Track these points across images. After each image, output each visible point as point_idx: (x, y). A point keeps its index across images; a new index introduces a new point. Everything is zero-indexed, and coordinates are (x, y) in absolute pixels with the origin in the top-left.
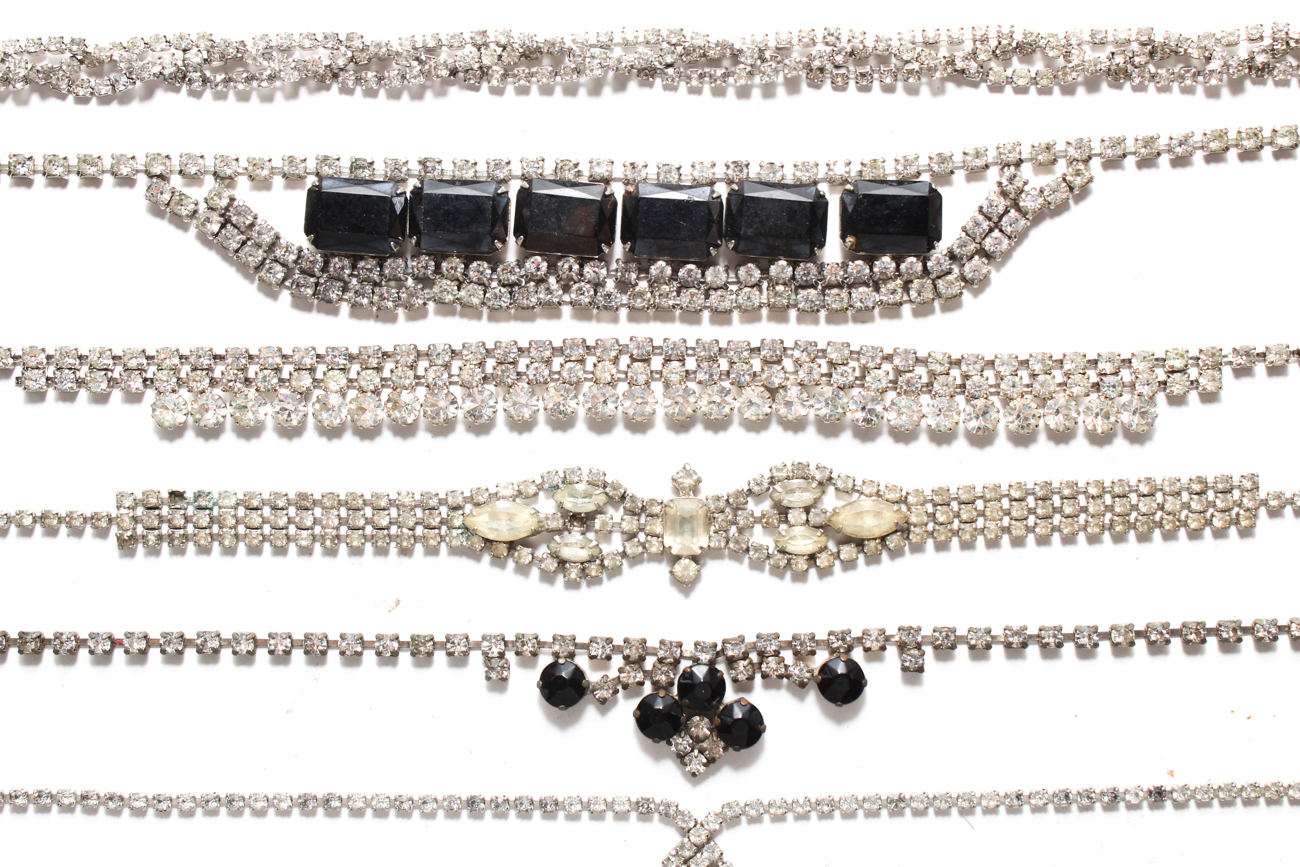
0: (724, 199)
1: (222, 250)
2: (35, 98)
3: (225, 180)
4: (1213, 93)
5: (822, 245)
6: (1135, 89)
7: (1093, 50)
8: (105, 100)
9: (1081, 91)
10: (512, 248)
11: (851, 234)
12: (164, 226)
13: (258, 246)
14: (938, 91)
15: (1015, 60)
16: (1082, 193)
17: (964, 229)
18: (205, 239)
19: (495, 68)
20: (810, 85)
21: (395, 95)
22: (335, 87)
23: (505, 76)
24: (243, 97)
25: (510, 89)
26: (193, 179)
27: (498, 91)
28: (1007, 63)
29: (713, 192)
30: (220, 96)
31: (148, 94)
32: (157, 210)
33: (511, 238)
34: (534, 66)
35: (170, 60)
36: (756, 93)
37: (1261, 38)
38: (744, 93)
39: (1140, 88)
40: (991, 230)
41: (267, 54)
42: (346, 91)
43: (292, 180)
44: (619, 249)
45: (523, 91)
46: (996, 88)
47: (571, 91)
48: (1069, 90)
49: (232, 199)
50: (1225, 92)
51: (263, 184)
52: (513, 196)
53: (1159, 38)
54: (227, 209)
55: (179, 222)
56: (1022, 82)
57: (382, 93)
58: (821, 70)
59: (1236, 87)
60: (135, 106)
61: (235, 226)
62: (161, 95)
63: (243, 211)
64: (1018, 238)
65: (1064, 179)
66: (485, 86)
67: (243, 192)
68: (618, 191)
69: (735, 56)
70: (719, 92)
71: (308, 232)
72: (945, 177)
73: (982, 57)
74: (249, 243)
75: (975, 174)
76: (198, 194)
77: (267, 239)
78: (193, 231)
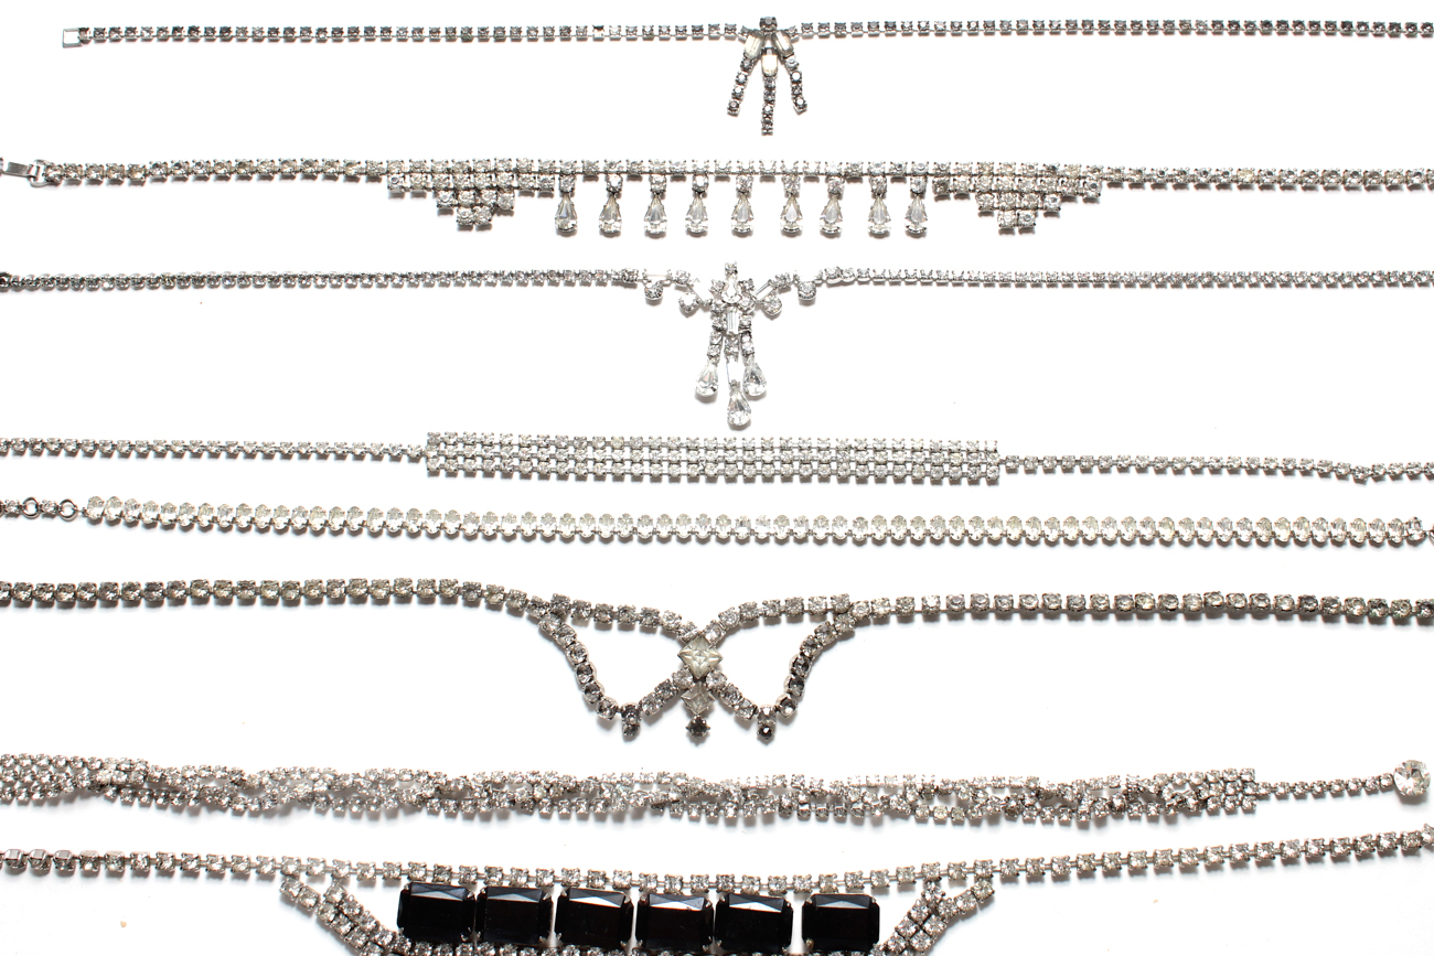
0: (714, 907)
1: (336, 933)
2: (204, 811)
3: (340, 881)
4: (1083, 826)
5: (788, 943)
6: (1026, 821)
7: (994, 792)
8: (254, 814)
9: (985, 824)
10: (553, 940)
11: (811, 938)
12: (293, 915)
13: (362, 931)
14: (877, 823)
15: (936, 799)
16: (987, 900)
17: (897, 930)
18: (324, 924)
19: (544, 800)
20: (781, 816)
21: (469, 817)
22: (424, 811)
23: (552, 805)
24: (356, 816)
25: (555, 815)
26: (318, 878)
27: (546, 817)
28: (930, 800)
29: (706, 902)
30: (339, 815)
31: (286, 811)
32: (287, 899)
33: (553, 933)
34: (573, 797)
35: (302, 790)
36: (740, 823)
37: (1119, 786)
38: (731, 822)
39: (1030, 821)
40: (917, 931)
41: (375, 784)
42: (433, 813)
43: (391, 882)
44: (634, 942)
45: (565, 817)
46: (922, 821)
47: (601, 818)
48: (976, 823)
49: (344, 895)
50: (1092, 825)
51: (368, 883)
52: (555, 901)
53: (1043, 785)
54: (341, 903)
55: (305, 910)
56: (941, 816)
57: (460, 815)
58: (790, 807)
59: (1101, 822)
60: (276, 820)
61: (346, 916)
62: (295, 814)
63: (352, 905)
64: (936, 937)
65: (973, 893)
66: (536, 812)
67: (353, 889)
68: (635, 897)
69: (727, 795)
70: (713, 821)
71: (400, 923)
72: (882, 889)
73: (911, 798)
74: (356, 930)
75: (906, 886)
76: (321, 888)
77: (369, 926)
78: (314, 917)
